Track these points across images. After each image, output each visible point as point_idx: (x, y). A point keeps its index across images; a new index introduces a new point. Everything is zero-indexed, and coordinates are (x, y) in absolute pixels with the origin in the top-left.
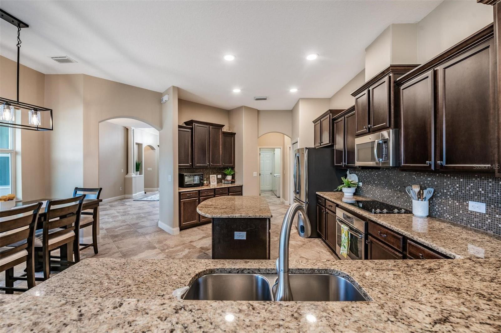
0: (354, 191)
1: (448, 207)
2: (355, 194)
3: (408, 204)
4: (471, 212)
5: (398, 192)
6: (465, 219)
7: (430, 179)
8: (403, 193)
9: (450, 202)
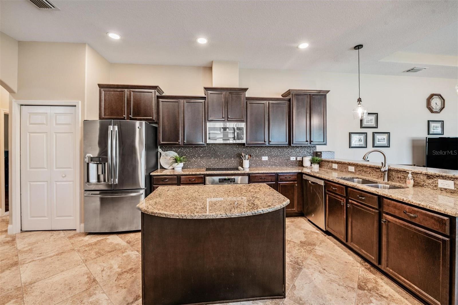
0: (183, 166)
1: (254, 161)
2: (183, 168)
3: (231, 165)
4: (263, 161)
5: (224, 159)
6: (261, 164)
7: (244, 149)
8: (227, 159)
9: (254, 159)
